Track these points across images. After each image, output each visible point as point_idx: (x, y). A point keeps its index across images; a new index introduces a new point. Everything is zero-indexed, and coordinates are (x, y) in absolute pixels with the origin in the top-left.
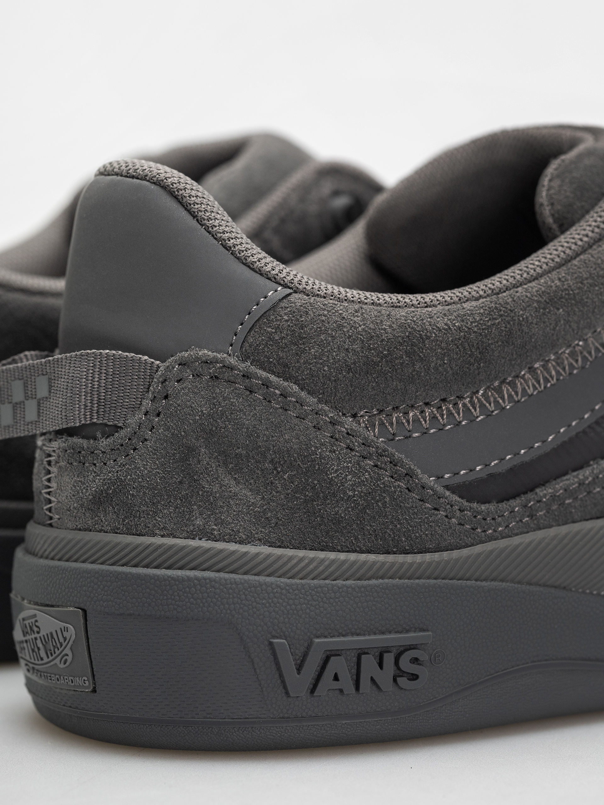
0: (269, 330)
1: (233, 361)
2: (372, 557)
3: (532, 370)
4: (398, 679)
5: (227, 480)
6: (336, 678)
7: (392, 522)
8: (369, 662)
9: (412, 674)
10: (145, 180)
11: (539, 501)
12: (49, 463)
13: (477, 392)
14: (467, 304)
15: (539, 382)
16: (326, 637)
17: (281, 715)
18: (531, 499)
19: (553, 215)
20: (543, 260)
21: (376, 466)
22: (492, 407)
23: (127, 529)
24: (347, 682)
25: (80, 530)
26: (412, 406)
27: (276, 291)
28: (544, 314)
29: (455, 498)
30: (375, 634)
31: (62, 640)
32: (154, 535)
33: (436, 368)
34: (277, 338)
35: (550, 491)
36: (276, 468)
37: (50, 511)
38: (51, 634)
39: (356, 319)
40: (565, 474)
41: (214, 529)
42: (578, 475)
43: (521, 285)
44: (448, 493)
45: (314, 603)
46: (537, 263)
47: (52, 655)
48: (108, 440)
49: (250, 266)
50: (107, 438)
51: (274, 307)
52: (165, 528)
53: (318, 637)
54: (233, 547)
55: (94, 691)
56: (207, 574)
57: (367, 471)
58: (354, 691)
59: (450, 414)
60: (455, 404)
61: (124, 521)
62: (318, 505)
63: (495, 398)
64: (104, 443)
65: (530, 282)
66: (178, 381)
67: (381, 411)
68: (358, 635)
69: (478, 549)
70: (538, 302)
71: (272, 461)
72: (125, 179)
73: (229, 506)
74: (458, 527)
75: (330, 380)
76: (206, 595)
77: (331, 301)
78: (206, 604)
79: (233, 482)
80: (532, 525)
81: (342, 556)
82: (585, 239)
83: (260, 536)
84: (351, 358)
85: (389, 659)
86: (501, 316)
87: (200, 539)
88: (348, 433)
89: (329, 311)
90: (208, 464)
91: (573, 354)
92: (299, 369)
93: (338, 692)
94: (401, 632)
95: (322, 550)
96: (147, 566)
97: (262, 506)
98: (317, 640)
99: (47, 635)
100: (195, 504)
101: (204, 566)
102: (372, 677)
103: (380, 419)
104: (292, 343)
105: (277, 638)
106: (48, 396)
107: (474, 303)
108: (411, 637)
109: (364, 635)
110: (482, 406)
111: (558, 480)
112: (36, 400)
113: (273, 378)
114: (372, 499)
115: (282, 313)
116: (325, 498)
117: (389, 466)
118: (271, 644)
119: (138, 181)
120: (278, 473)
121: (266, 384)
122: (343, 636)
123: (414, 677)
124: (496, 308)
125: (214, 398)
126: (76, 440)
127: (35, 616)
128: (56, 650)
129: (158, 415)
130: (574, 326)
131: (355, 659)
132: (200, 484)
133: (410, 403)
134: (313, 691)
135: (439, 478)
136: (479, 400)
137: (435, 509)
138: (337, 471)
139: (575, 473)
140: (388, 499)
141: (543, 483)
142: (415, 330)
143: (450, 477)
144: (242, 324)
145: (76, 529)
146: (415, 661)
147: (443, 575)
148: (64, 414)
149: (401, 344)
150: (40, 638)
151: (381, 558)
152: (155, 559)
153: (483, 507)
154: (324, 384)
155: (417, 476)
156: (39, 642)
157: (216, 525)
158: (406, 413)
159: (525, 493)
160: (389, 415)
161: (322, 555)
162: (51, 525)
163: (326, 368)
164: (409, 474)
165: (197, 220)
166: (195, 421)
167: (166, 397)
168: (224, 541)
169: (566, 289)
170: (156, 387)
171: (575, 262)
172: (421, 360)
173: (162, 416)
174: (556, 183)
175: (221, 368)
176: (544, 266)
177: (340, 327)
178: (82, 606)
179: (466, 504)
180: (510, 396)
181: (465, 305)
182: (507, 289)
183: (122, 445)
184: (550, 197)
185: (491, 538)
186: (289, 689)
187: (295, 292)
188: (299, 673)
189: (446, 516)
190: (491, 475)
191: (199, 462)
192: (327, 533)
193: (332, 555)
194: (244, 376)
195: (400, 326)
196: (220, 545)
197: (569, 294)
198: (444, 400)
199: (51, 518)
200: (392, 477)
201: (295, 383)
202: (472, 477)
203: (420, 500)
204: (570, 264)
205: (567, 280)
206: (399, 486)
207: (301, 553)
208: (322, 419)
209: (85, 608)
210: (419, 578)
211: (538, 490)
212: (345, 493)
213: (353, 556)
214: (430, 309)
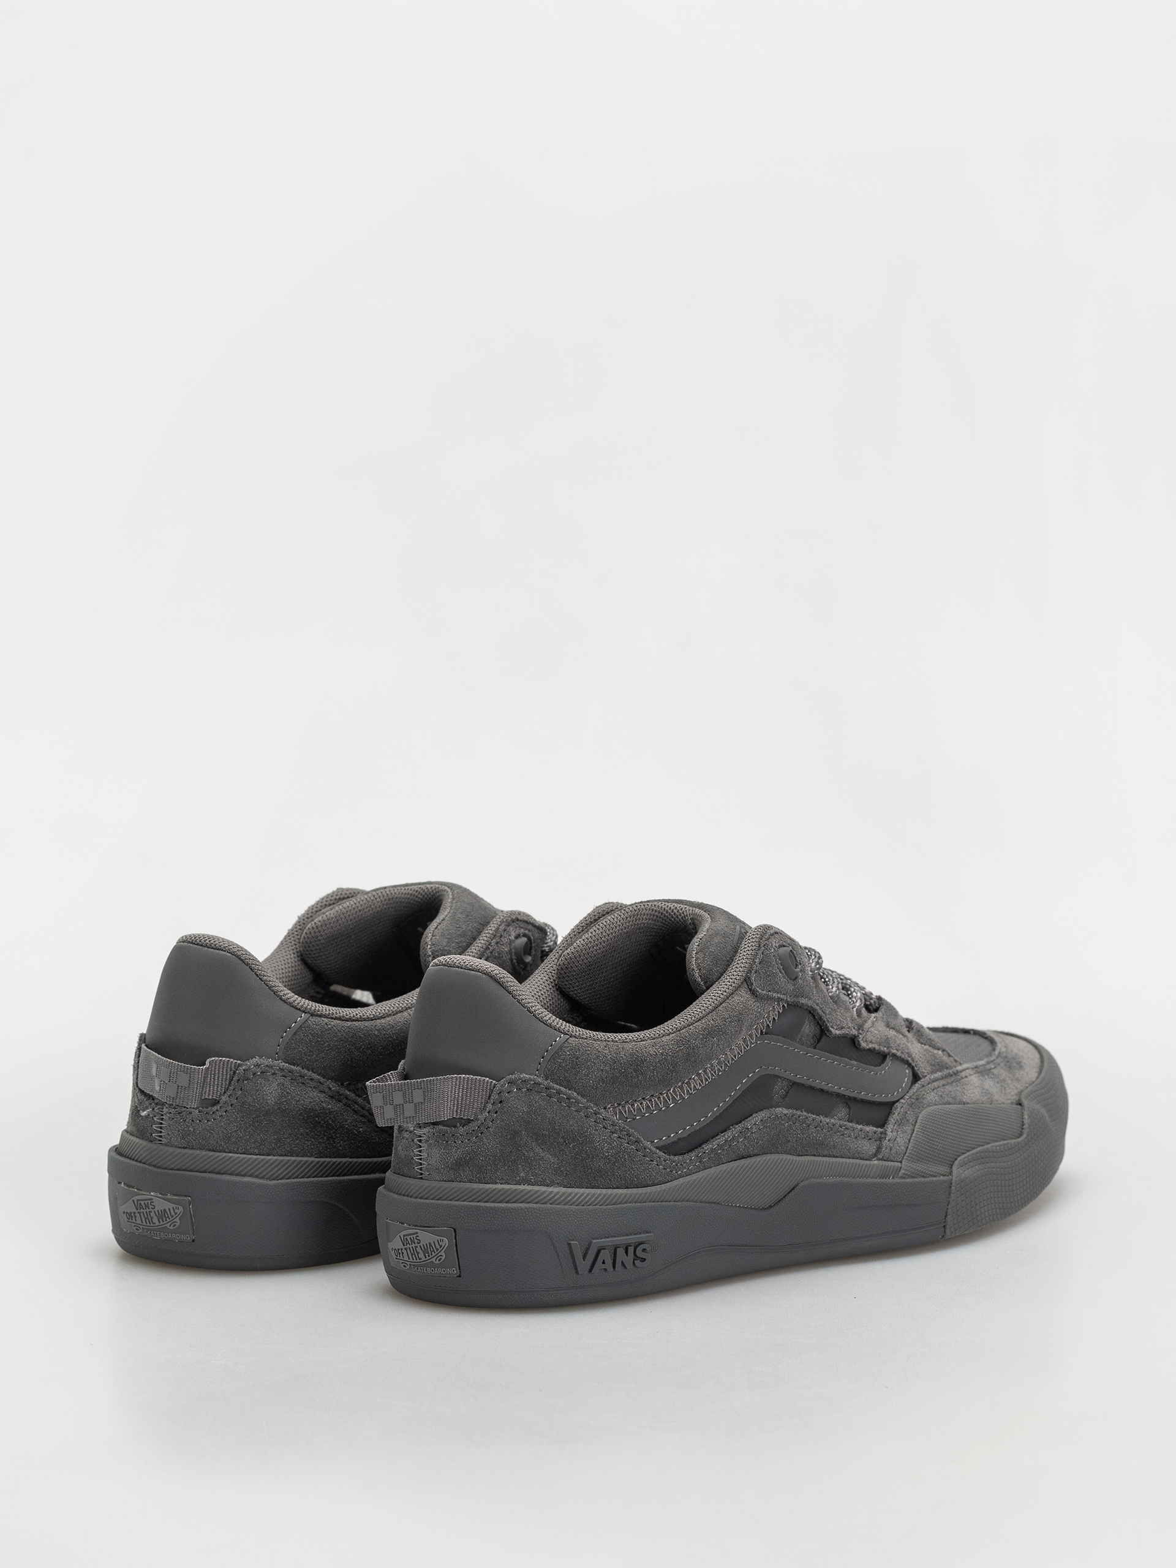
0: (559, 1061)
1: (540, 1080)
2: (620, 1191)
3: (698, 1075)
4: (635, 1261)
5: (538, 1150)
6: (604, 1263)
7: (629, 1170)
8: (621, 1252)
9: (642, 1258)
10: (479, 972)
11: (704, 1153)
12: (420, 1141)
13: (670, 1090)
14: (664, 1037)
15: (702, 1081)
16: (598, 1239)
17: (573, 1285)
18: (699, 1152)
19: (701, 976)
20: (702, 1008)
21: (619, 1137)
22: (678, 1098)
23: (479, 1180)
24: (609, 1262)
25: (445, 1181)
26: (636, 1101)
27: (561, 1037)
28: (706, 1041)
29: (661, 1154)
30: (623, 1236)
31: (438, 1247)
32: (496, 1183)
33: (650, 1078)
34: (564, 1065)
35: (711, 1146)
36: (565, 1142)
37: (421, 1170)
38: (430, 1243)
39: (606, 1051)
40: (718, 1135)
41: (532, 1179)
42: (724, 1135)
43: (692, 1024)
44: (658, 1151)
45: (591, 1219)
46: (699, 1010)
47: (429, 1256)
48: (465, 1128)
49: (545, 1023)
50: (463, 1127)
51: (561, 1048)
52: (502, 1179)
53: (594, 1239)
54: (544, 1189)
55: (460, 1276)
56: (531, 1205)
57: (615, 1141)
58: (612, 1269)
59: (656, 1104)
60: (659, 1098)
61: (476, 1175)
62: (589, 1162)
63: (680, 1093)
64: (462, 1130)
65: (696, 1022)
66: (508, 1093)
67: (619, 1104)
68: (615, 1237)
69: (675, 1182)
70: (703, 1034)
71: (563, 1137)
72: (465, 970)
73: (540, 1165)
74: (664, 1171)
75: (593, 1088)
76: (531, 1217)
77: (591, 1041)
78: (532, 1223)
79: (541, 1150)
80: (701, 1167)
81: (604, 1191)
82: (725, 994)
83: (558, 1181)
84: (605, 1074)
85: (631, 1250)
86: (684, 1044)
87: (524, 1185)
88: (604, 1119)
89: (591, 1048)
90: (526, 1140)
91: (719, 1063)
92: (576, 1083)
93: (603, 1270)
94: (636, 1234)
95: (592, 1188)
96: (493, 1202)
97: (558, 1164)
98: (594, 1241)
99: (427, 1245)
100: (520, 1164)
101: (528, 1201)
102: (622, 1262)
103: (619, 1109)
104: (572, 1067)
105: (572, 1241)
106: (423, 1101)
107: (667, 1037)
108: (642, 1237)
109: (618, 1237)
110: (673, 1098)
111: (714, 1139)
112: (412, 1105)
113: (562, 1089)
114: (619, 1157)
115: (566, 1050)
116: (593, 1158)
117: (626, 1137)
118: (569, 1244)
119: (474, 972)
120: (566, 1144)
121: (559, 1092)
122: (607, 1238)
123: (643, 1260)
124: (681, 1040)
125: (530, 1102)
126: (441, 1127)
127: (417, 1233)
128: (433, 1253)
129: (496, 1113)
130: (721, 1047)
131: (613, 1251)
132: (522, 1152)
133: (634, 1098)
134: (590, 1271)
135: (652, 1142)
136: (671, 1094)
137: (651, 1161)
138: (599, 1141)
139: (723, 1134)
140: (626, 1157)
141: (706, 1141)
142: (638, 1056)
143: (658, 1142)
144: (543, 1058)
145: (442, 1181)
146: (644, 1250)
147: (665, 1200)
148: (437, 1113)
149: (631, 1065)
150: (420, 1246)
151: (625, 1191)
152: (499, 1197)
153: (676, 1158)
154: (590, 1091)
155: (642, 1142)
156: (419, 1250)
157: (532, 1176)
158: (633, 1105)
159: (697, 1148)
160: (624, 1107)
161: (593, 1191)
162: (422, 1178)
163: (591, 1082)
164: (638, 1141)
165: (512, 996)
166: (519, 1116)
167: (501, 1102)
168: (538, 1185)
169: (717, 1026)
170: (495, 1096)
171: (720, 1008)
172: (642, 1074)
173: (499, 1113)
174: (701, 955)
175: (533, 1084)
176: (704, 1012)
177: (598, 1057)
178: (453, 1226)
179: (667, 1157)
180: (688, 1091)
181: (663, 1039)
182: (685, 1027)
183: (474, 1131)
184: (698, 965)
185: (681, 1176)
186: (579, 1269)
187: (571, 1037)
188: (584, 1260)
189: (657, 1165)
190: (679, 1139)
191: (521, 1140)
192: (595, 1178)
193: (598, 1191)
194: (546, 1088)
195: (630, 1054)
196: (536, 1188)
197: (718, 1029)
198: (652, 1096)
199: (422, 1174)
200: (628, 1143)
201: (575, 1091)
202: (670, 1141)
203: (643, 1156)
204: (717, 1010)
205: (717, 1020)
206: (632, 1149)
207: (582, 1191)
208: (590, 1112)
209: (455, 1228)
210: (645, 1202)
211: (704, 1146)
212: (604, 1154)
213: (610, 1191)
214: (644, 1043)
